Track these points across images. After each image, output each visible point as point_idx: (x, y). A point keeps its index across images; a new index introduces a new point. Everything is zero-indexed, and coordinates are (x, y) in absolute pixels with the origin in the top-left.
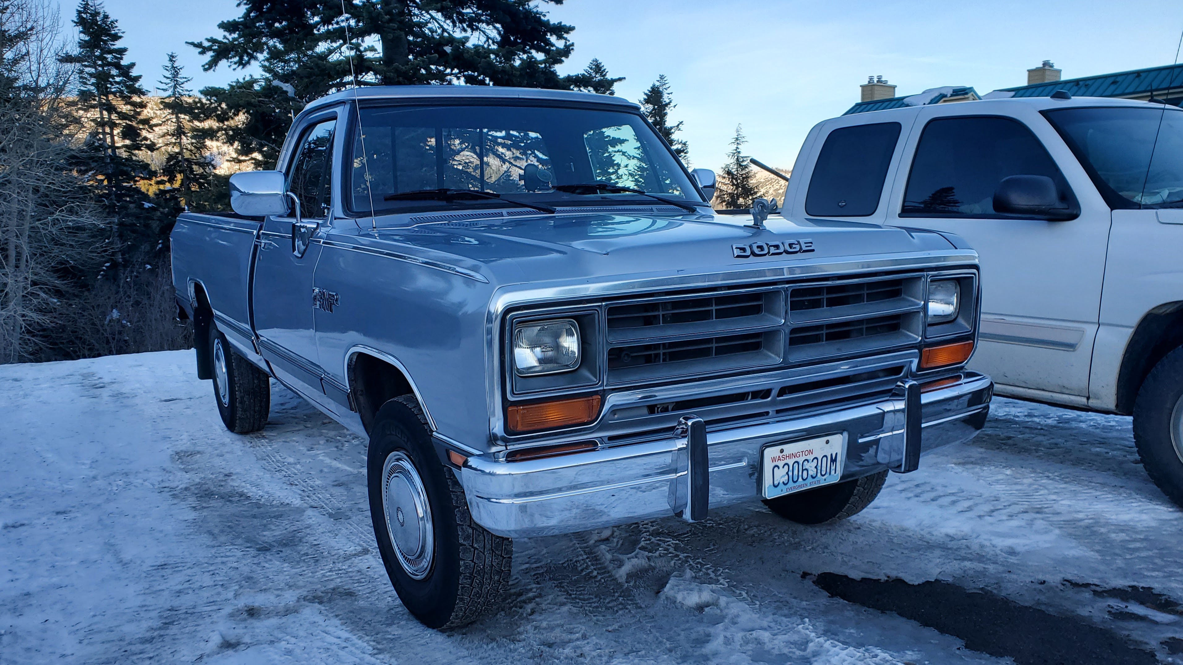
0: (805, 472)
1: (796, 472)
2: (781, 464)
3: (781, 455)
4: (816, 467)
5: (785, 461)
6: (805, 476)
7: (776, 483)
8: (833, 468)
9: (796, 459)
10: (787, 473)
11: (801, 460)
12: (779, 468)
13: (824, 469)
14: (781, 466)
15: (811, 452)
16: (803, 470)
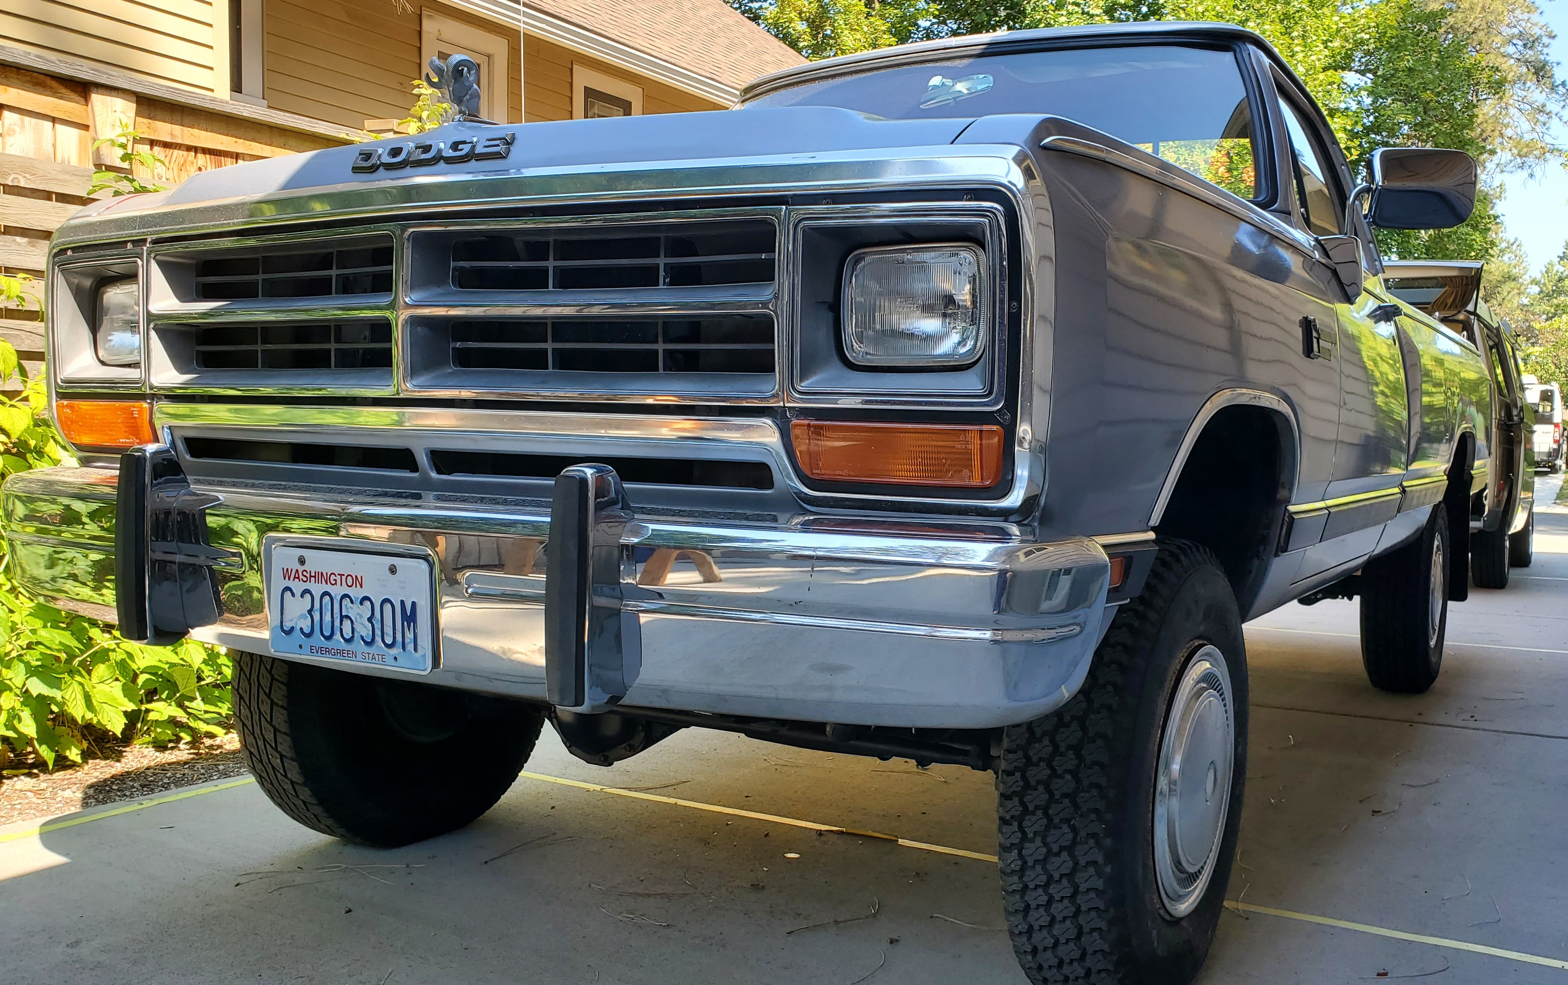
0: (347, 624)
1: (327, 618)
2: (298, 587)
3: (301, 569)
4: (370, 620)
5: (307, 586)
6: (348, 634)
7: (287, 625)
8: (409, 636)
9: (328, 588)
10: (310, 612)
11: (337, 591)
12: (293, 595)
13: (389, 630)
14: (298, 593)
15: (357, 581)
16: (342, 617)
